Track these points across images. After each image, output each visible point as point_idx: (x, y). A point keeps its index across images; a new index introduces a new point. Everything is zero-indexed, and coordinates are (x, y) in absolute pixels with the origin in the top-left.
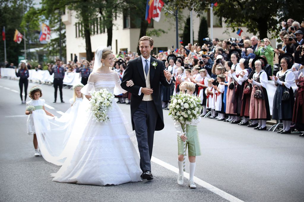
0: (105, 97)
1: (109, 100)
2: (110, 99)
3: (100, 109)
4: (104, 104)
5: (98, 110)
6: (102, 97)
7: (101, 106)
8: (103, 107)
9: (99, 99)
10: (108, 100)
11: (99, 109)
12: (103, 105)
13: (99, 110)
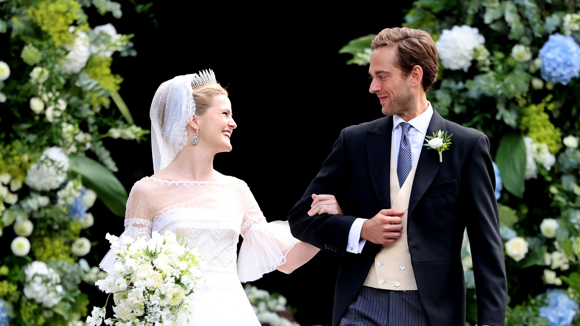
0: (168, 271)
1: (182, 285)
2: (184, 280)
3: (145, 315)
4: (163, 297)
5: (138, 317)
6: (155, 268)
7: (149, 304)
8: (158, 310)
9: (143, 274)
10: (178, 281)
11: (141, 313)
12: (155, 299)
13: (141, 318)
